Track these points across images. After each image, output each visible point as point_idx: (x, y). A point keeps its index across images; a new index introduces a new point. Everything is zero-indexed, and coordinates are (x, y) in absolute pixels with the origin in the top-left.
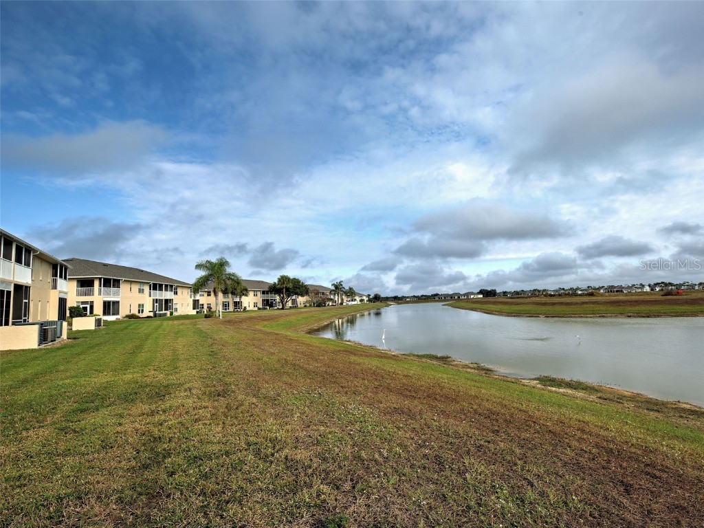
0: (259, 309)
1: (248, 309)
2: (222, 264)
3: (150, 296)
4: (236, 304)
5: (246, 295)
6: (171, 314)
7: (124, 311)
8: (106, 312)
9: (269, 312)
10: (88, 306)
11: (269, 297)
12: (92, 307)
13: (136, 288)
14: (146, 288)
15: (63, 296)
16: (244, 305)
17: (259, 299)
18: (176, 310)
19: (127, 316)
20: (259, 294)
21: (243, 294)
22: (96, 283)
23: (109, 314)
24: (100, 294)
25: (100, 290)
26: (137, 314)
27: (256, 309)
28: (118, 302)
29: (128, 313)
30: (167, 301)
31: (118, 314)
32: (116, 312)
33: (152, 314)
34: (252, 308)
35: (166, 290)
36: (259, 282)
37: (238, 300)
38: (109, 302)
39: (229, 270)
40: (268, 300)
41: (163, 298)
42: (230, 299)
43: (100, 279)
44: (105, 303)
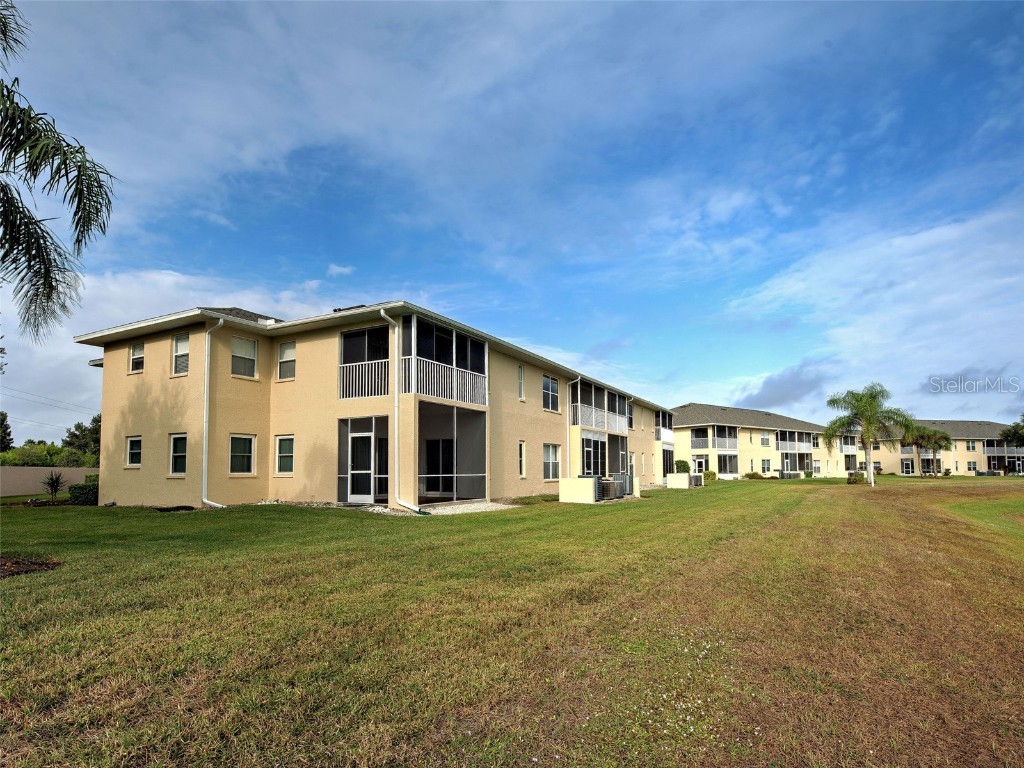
0: (979, 474)
1: (953, 472)
2: (874, 396)
3: (778, 449)
4: (927, 463)
5: (947, 449)
6: (809, 475)
7: (744, 468)
8: (722, 468)
9: (1002, 480)
10: (703, 461)
11: (1007, 451)
12: (707, 462)
13: (757, 437)
14: (772, 438)
15: (667, 447)
16: (944, 466)
17: (980, 455)
18: (818, 470)
19: (748, 476)
20: (979, 446)
21: (941, 447)
22: (710, 432)
23: (725, 472)
24: (714, 446)
25: (714, 441)
26: (760, 472)
27: (973, 473)
28: (735, 456)
29: (749, 471)
30: (801, 456)
31: (736, 472)
32: (734, 470)
33: (777, 474)
34: (963, 471)
35: (800, 440)
36: (980, 423)
37: (931, 456)
38: (725, 456)
39: (888, 404)
40: (1001, 459)
41: (797, 452)
42: (913, 453)
43: (713, 426)
44: (720, 457)
